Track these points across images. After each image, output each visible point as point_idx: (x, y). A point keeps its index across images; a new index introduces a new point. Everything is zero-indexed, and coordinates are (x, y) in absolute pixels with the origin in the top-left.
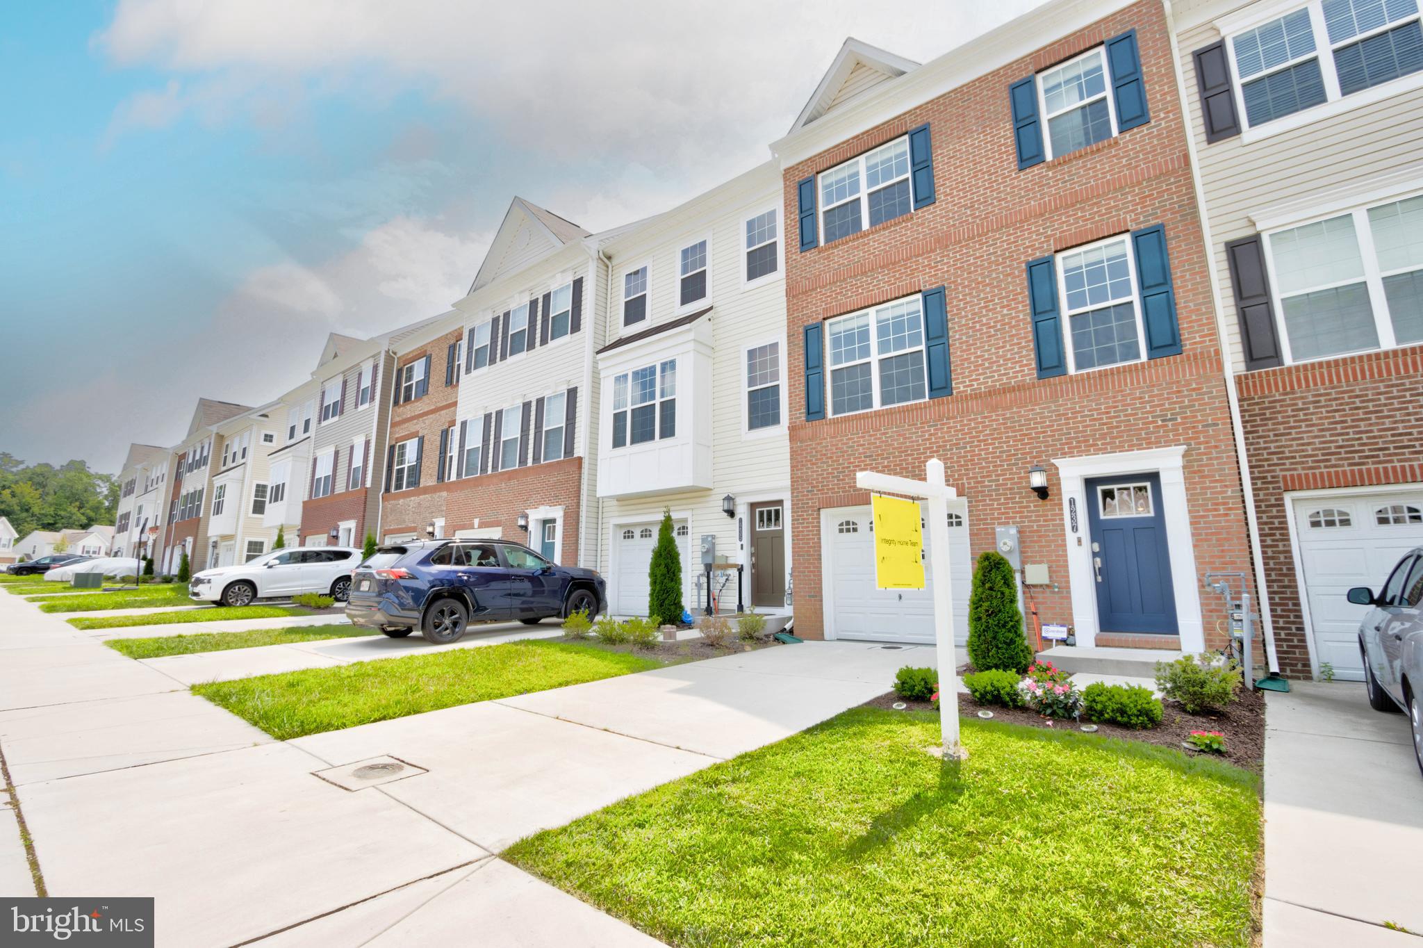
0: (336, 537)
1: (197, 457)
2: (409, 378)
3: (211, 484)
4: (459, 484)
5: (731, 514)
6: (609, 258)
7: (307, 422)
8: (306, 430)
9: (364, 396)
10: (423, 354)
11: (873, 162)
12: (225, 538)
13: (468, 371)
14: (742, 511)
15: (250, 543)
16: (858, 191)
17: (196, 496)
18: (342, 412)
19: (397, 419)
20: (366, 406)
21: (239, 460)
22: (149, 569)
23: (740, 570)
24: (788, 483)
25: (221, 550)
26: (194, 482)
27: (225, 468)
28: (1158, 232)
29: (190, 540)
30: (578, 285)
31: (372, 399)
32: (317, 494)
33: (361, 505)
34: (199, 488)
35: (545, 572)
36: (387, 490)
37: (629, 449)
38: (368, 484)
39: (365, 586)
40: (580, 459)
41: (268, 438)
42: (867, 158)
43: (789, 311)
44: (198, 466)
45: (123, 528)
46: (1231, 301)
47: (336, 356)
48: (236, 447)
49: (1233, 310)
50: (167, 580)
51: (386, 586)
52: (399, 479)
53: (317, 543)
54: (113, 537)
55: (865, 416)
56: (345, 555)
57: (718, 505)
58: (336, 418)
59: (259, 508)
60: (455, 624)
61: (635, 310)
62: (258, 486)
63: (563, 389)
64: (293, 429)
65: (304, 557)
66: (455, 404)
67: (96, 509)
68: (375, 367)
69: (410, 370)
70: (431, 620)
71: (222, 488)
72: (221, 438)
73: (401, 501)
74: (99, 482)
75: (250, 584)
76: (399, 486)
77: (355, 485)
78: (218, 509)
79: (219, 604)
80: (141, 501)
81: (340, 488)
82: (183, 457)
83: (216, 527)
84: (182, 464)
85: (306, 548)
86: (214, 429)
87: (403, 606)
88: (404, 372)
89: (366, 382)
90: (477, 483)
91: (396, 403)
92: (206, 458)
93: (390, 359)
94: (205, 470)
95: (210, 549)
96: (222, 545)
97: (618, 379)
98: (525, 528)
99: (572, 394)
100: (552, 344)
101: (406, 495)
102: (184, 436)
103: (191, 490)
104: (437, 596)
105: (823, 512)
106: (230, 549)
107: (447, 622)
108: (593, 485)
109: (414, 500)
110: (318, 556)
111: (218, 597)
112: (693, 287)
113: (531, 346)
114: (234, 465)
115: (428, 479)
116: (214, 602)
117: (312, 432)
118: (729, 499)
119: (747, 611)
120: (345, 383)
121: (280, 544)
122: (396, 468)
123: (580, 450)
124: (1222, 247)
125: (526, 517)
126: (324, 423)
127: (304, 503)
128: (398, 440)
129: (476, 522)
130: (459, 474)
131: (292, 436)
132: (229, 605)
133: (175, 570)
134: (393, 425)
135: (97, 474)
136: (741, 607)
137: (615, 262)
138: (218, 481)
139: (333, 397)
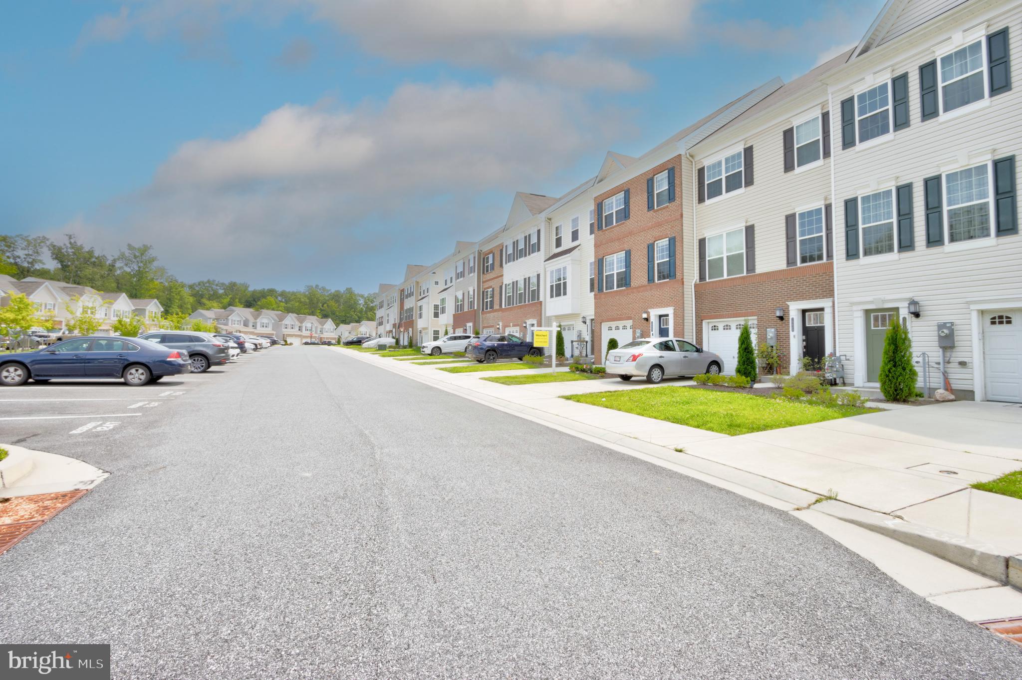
0: (466, 330)
1: (409, 292)
2: (488, 262)
3: (416, 304)
4: (506, 310)
5: (585, 322)
6: (550, 219)
7: (451, 278)
8: (451, 282)
9: (471, 270)
10: (491, 252)
11: (618, 198)
12: (424, 329)
13: (506, 263)
14: (588, 322)
15: (434, 331)
16: (612, 209)
17: (411, 309)
18: (464, 276)
19: (484, 280)
20: (472, 274)
21: (426, 294)
22: (397, 342)
23: (587, 342)
24: (594, 313)
25: (423, 334)
26: (409, 303)
27: (420, 297)
28: (674, 238)
29: (410, 329)
30: (539, 231)
31: (474, 271)
32: (458, 311)
33: (473, 316)
34: (412, 306)
35: (522, 343)
36: (483, 310)
37: (555, 299)
38: (476, 308)
39: (470, 347)
40: (541, 302)
41: (437, 283)
42: (616, 197)
43: (595, 253)
44: (410, 296)
45: (381, 324)
46: (698, 259)
47: (459, 252)
48: (424, 288)
49: (698, 262)
50: (405, 347)
51: (475, 348)
52: (487, 306)
53: (459, 332)
54: (377, 328)
55: (611, 292)
56: (469, 337)
57: (581, 320)
58: (462, 279)
59: (436, 315)
60: (494, 358)
61: (558, 243)
62: (435, 305)
63: (536, 274)
64: (446, 281)
65: (455, 338)
66: (502, 276)
67: (361, 312)
68: (475, 257)
69: (488, 258)
70: (487, 357)
71: (421, 308)
72: (417, 283)
73: (488, 315)
74: (360, 298)
75: (439, 348)
76: (487, 309)
77: (471, 308)
78: (421, 316)
79: (430, 355)
80: (388, 312)
81: (466, 309)
82: (403, 291)
83: (420, 324)
84: (404, 295)
85: (457, 335)
86: (414, 279)
87: (479, 353)
88: (485, 260)
89: (472, 264)
90: (511, 309)
91: (483, 273)
92: (413, 293)
93: (480, 253)
94: (413, 299)
95: (419, 333)
96: (423, 332)
97: (551, 272)
98: (526, 327)
99: (538, 276)
100: (532, 255)
101: (489, 312)
102: (402, 280)
103: (409, 307)
104: (488, 350)
105: (603, 324)
106: (427, 333)
107: (491, 358)
108: (545, 313)
109: (492, 315)
110: (460, 338)
111: (430, 352)
112: (575, 236)
113: (526, 256)
114: (424, 296)
115: (496, 307)
116: (429, 355)
117: (454, 283)
118: (584, 317)
119: (589, 356)
120: (464, 263)
121: (446, 333)
122: (485, 300)
123: (541, 299)
124: (698, 241)
125: (526, 323)
126: (458, 281)
127: (454, 315)
128: (485, 289)
129: (511, 324)
130: (505, 306)
131: (446, 285)
132: (434, 355)
133: (406, 343)
134: (483, 282)
135: (358, 294)
136: (587, 356)
137: (552, 221)
138: (419, 303)
139: (460, 270)
